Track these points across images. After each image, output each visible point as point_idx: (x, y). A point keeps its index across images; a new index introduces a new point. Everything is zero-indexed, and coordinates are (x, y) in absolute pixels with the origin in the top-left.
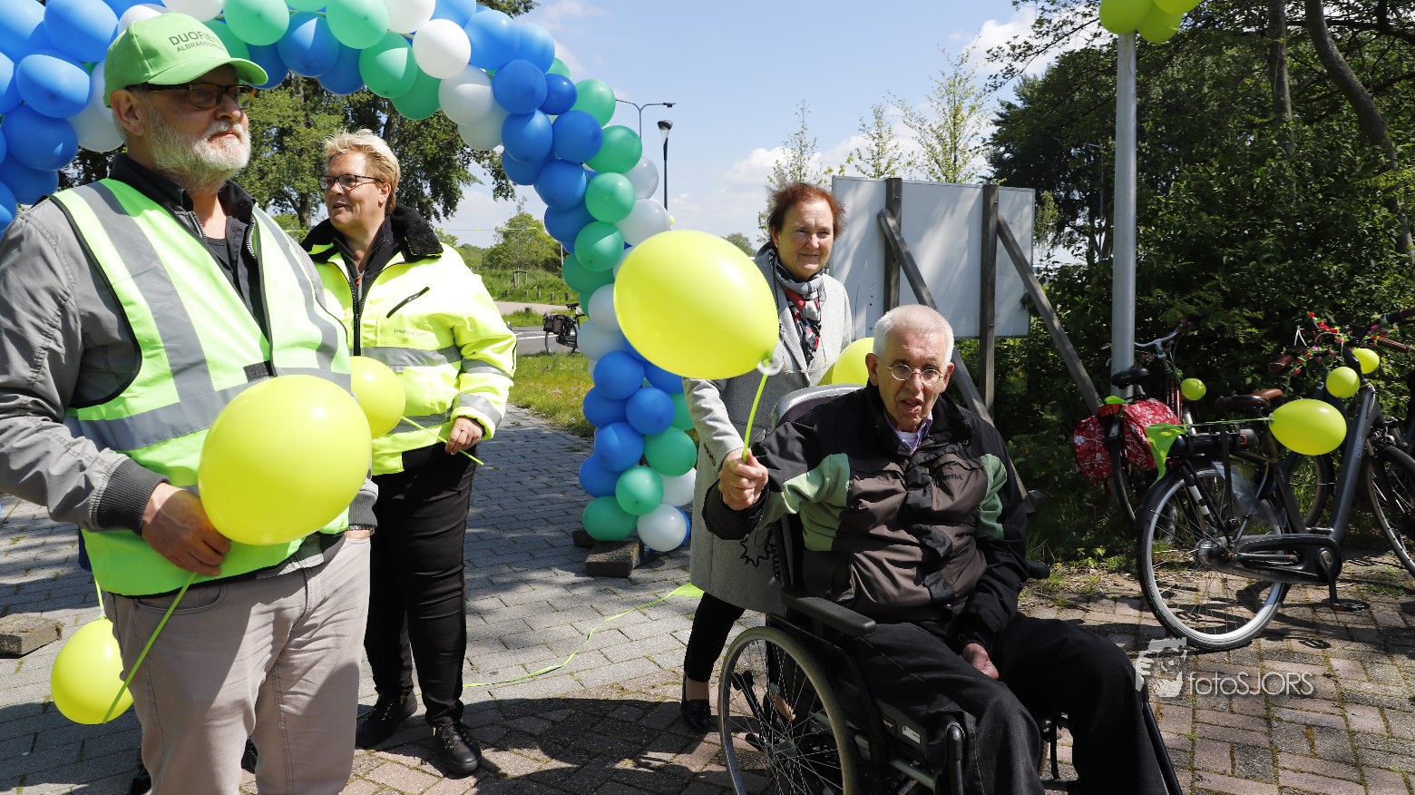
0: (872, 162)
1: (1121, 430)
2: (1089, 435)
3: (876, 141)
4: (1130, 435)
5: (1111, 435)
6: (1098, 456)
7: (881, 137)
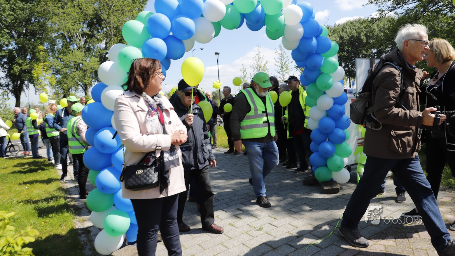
0: (280, 62)
3: (281, 55)
7: (282, 54)
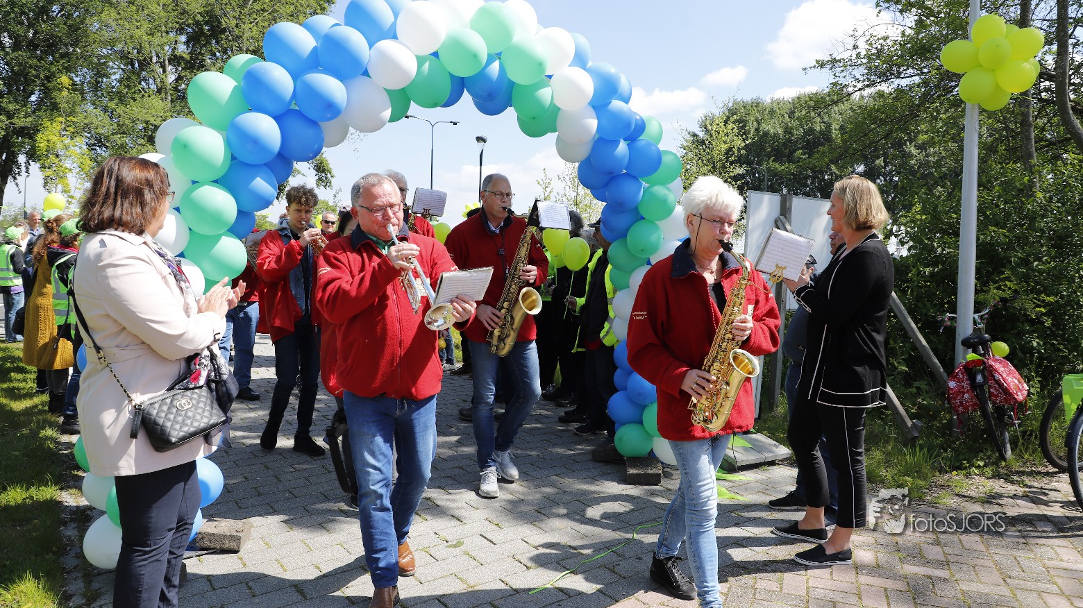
1: (984, 376)
2: (960, 380)
4: (993, 382)
5: (978, 381)
6: (966, 396)
